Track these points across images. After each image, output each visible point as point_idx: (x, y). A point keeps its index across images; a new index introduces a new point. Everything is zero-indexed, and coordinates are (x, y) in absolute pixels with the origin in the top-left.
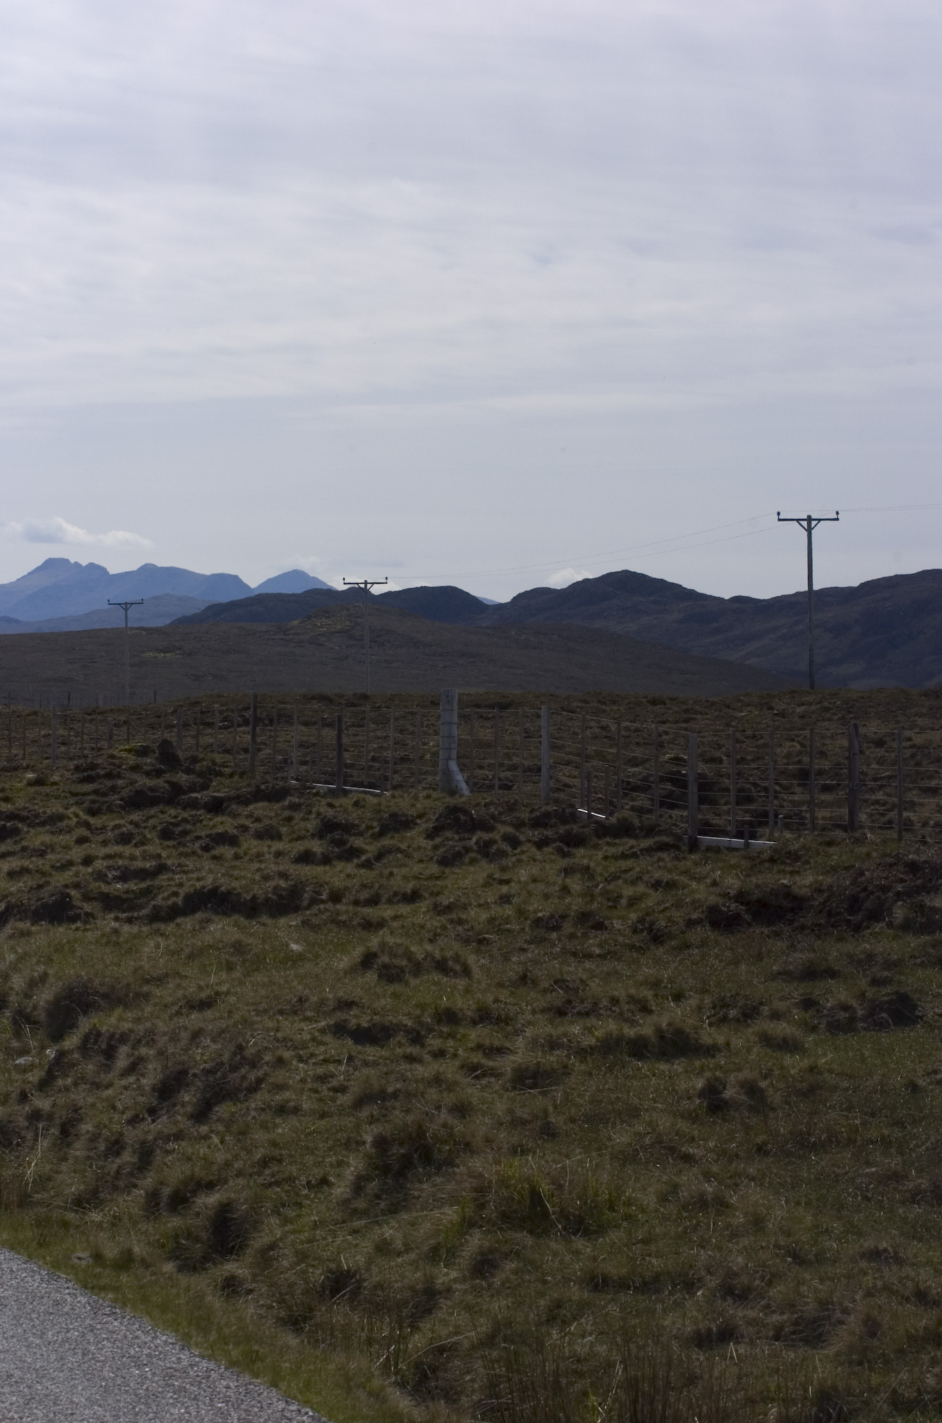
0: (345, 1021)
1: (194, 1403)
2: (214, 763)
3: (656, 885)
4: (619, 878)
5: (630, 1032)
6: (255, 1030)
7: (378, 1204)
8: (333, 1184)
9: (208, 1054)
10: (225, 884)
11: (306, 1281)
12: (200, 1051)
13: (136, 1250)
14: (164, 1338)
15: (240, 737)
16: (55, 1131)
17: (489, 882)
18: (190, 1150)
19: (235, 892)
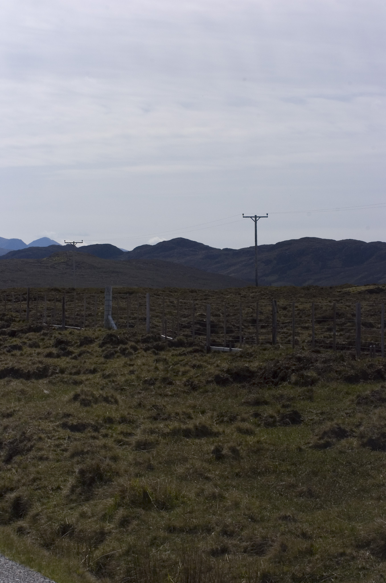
0: (67, 422)
1: (7, 579)
2: (12, 316)
3: (194, 366)
4: (178, 363)
5: (184, 427)
6: (30, 426)
7: (81, 497)
8: (63, 489)
9: (11, 436)
10: (17, 366)
11: (52, 529)
12: (7, 434)
15: (23, 305)
17: (125, 365)
18: (3, 475)
19: (21, 369)
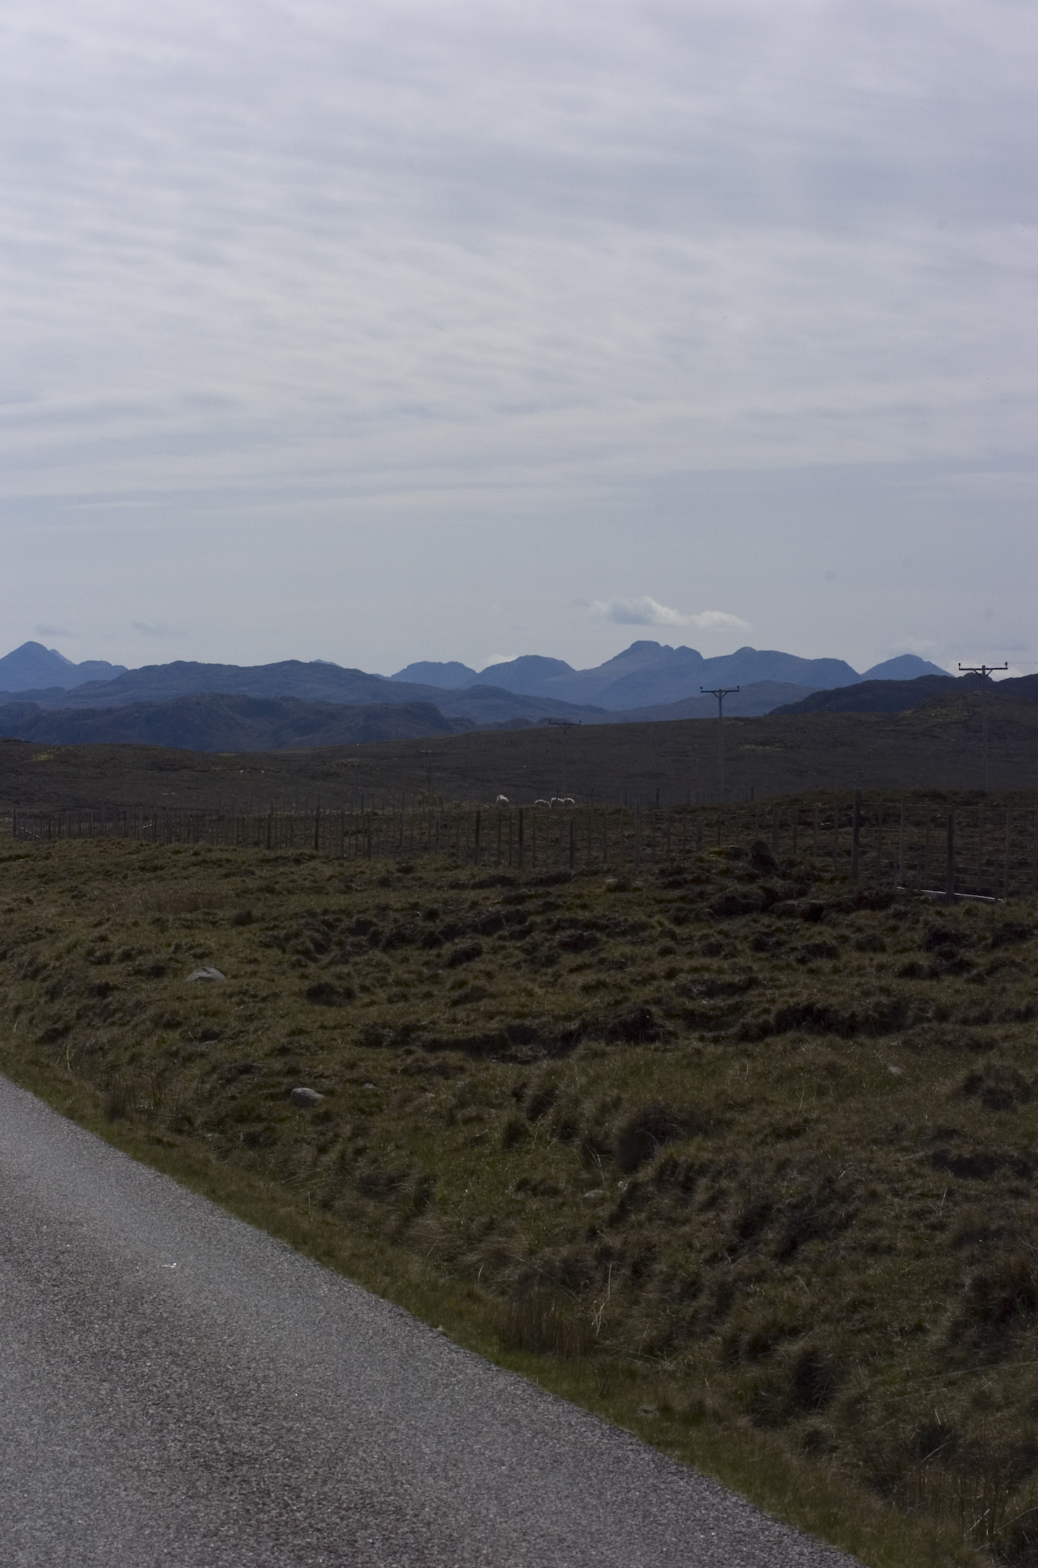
0: (945, 1151)
2: (813, 868)
6: (846, 1161)
7: (977, 1353)
8: (929, 1331)
9: (794, 1187)
10: (821, 1001)
11: (896, 1438)
12: (786, 1184)
13: (709, 1402)
14: (734, 1499)
15: (843, 838)
16: (626, 1271)
18: (773, 1293)
19: (832, 1009)
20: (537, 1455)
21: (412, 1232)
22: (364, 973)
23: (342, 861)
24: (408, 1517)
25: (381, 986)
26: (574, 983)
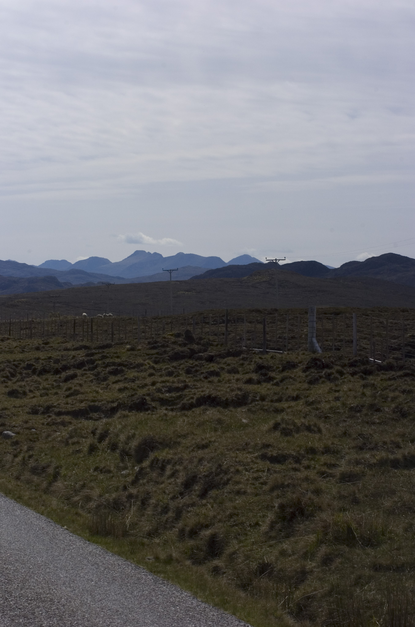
0: (266, 453)
1: (198, 622)
2: (209, 340)
3: (404, 392)
4: (387, 389)
5: (391, 457)
6: (226, 458)
7: (281, 534)
8: (261, 525)
9: (206, 468)
10: (214, 393)
11: (249, 568)
12: (202, 467)
13: (174, 555)
14: (186, 594)
15: (221, 328)
16: (139, 503)
17: (330, 391)
18: (198, 511)
19: (219, 397)
20: (106, 577)
21: (52, 489)
22: (30, 385)
23: (20, 340)
24: (55, 603)
25: (38, 390)
26: (115, 388)
